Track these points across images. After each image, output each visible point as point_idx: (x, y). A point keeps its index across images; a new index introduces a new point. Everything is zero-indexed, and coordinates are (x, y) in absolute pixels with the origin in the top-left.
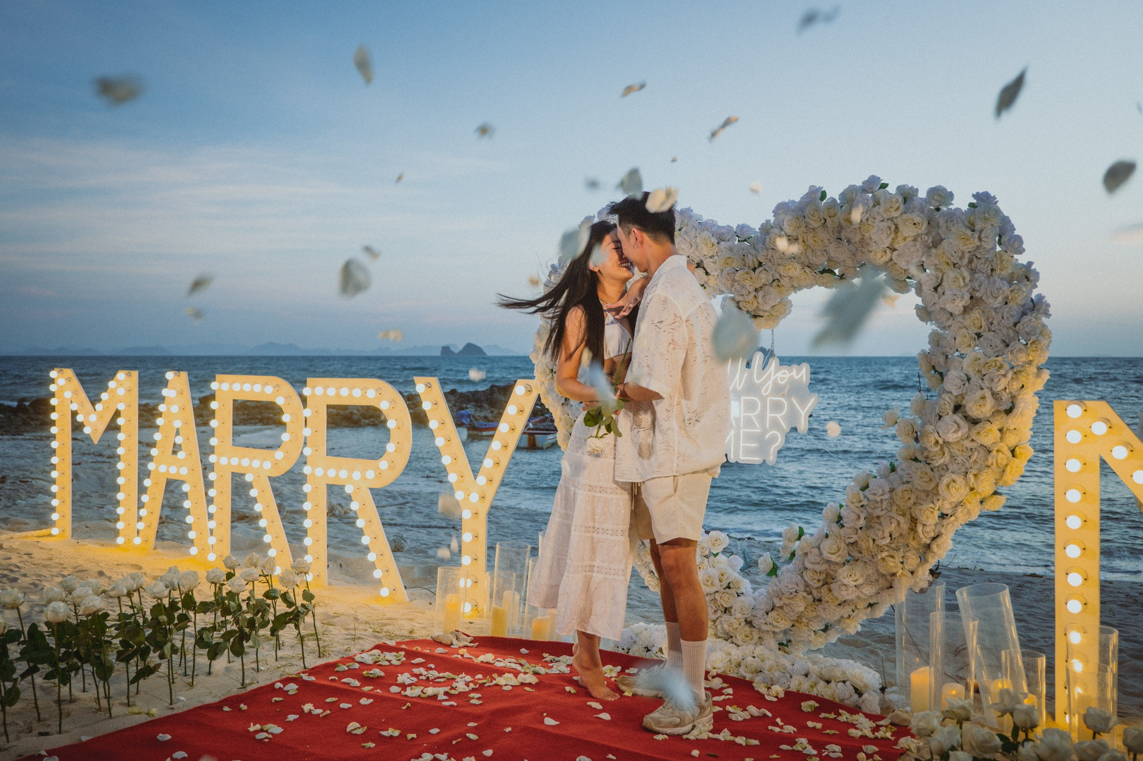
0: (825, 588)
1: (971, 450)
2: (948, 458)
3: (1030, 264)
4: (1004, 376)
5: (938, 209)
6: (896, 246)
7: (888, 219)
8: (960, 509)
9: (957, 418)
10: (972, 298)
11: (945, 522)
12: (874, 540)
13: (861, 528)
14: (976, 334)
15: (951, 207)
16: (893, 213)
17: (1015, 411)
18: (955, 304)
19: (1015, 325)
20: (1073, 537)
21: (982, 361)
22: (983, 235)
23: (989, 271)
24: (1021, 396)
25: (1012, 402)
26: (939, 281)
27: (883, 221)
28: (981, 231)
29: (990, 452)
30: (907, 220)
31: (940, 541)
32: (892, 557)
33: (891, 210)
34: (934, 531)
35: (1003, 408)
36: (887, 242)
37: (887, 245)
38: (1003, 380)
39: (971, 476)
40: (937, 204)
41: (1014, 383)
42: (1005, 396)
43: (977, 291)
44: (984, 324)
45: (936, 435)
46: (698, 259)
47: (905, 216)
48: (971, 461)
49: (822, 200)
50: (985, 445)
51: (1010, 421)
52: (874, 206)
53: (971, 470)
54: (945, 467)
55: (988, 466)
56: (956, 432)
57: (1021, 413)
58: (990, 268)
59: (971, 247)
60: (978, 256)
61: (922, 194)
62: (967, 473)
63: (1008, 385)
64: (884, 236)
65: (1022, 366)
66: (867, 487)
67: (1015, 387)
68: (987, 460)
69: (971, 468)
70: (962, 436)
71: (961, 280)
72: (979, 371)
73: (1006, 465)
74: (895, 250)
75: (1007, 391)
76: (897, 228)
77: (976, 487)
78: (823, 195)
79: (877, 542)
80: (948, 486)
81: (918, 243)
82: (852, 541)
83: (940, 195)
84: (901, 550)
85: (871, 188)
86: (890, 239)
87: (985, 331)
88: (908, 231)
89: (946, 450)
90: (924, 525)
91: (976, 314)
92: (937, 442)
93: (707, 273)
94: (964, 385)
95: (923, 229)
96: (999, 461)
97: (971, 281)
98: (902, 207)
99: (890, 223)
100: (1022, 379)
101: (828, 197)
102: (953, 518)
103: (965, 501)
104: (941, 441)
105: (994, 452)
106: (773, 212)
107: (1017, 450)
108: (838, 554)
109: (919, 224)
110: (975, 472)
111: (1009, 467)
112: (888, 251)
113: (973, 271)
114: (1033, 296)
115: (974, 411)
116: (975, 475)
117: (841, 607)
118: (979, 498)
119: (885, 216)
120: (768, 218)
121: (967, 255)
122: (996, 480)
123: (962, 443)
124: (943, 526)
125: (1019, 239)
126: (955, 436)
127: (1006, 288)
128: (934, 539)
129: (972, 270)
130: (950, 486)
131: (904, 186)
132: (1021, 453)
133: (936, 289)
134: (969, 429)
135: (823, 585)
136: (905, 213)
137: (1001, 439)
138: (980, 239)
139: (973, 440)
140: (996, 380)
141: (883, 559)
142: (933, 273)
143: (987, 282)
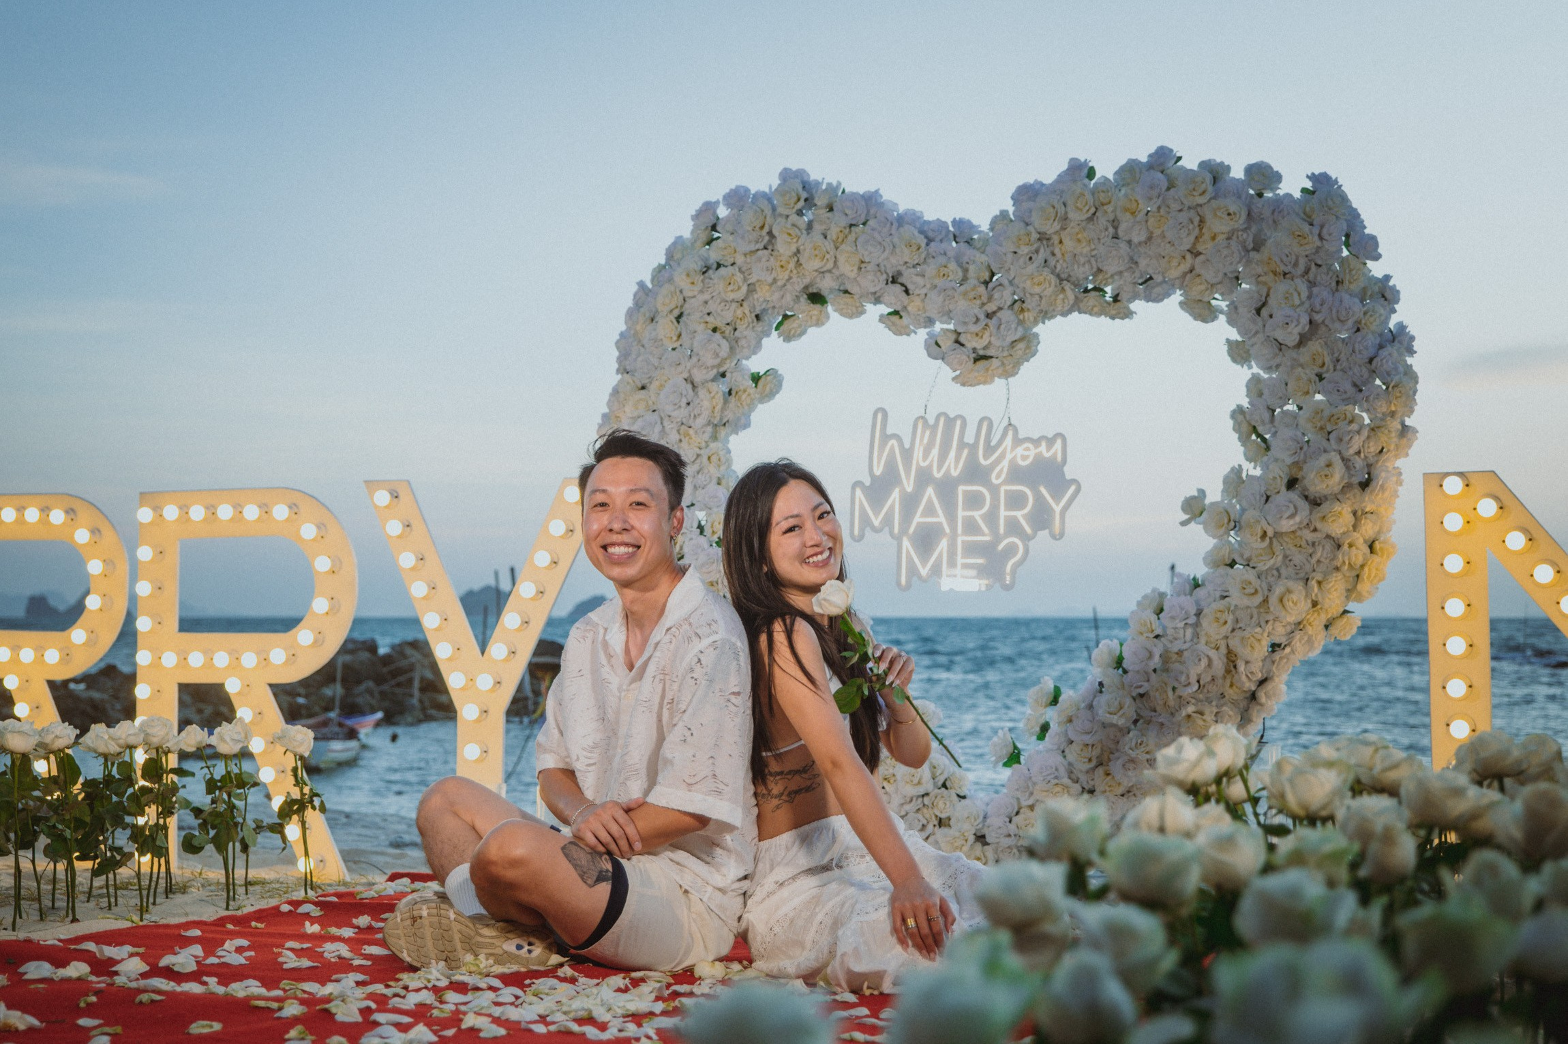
0: (1100, 770)
1: (1313, 544)
2: (1280, 558)
3: (1387, 278)
4: (1358, 432)
5: (1260, 195)
6: (1200, 248)
7: (1189, 208)
8: (1298, 635)
9: (1294, 496)
10: (1311, 322)
11: (1277, 656)
12: (1174, 689)
13: (1155, 671)
14: (1317, 375)
15: (1278, 192)
16: (1197, 198)
17: (1373, 484)
18: (1289, 330)
19: (1371, 361)
20: (1455, 668)
21: (1327, 413)
22: (1325, 231)
23: (1334, 284)
24: (1380, 463)
25: (1369, 474)
26: (1263, 299)
27: (1181, 211)
28: (1322, 227)
29: (1339, 546)
30: (1219, 208)
31: (1269, 686)
32: (1202, 713)
33: (1195, 193)
34: (1261, 671)
35: (1355, 480)
36: (1187, 243)
37: (1188, 247)
38: (1356, 438)
39: (1313, 583)
40: (1260, 187)
41: (1371, 444)
42: (1359, 463)
43: (1317, 312)
44: (1327, 360)
45: (1264, 523)
46: (894, 269)
47: (1214, 203)
48: (1314, 560)
49: (1091, 180)
50: (1333, 535)
51: (1367, 499)
52: (1168, 189)
53: (1314, 574)
54: (1275, 573)
55: (1337, 569)
56: (1292, 516)
57: (1382, 486)
58: (1335, 279)
59: (1309, 249)
60: (1319, 262)
61: (1238, 173)
62: (1307, 579)
63: (1363, 446)
64: (1184, 233)
65: (1382, 420)
66: (1161, 610)
67: (1372, 449)
68: (1334, 558)
69: (1314, 571)
70: (1301, 523)
71: (1296, 295)
72: (1321, 428)
73: (1362, 566)
74: (1198, 254)
75: (1362, 455)
76: (1202, 221)
77: (1320, 600)
78: (1091, 173)
79: (1178, 692)
80: (1281, 600)
81: (1233, 243)
82: (1141, 691)
83: (1262, 175)
84: (1214, 703)
85: (1162, 164)
86: (1192, 238)
87: (1327, 371)
88: (1220, 226)
89: (1277, 547)
90: (1247, 662)
91: (1315, 346)
92: (1265, 534)
93: (907, 292)
94: (1301, 449)
95: (1241, 221)
96: (1353, 559)
97: (1309, 297)
98: (1210, 188)
99: (1192, 213)
100: (1383, 439)
101: (1098, 175)
102: (1288, 650)
103: (1305, 622)
104: (1270, 533)
105: (1346, 547)
106: (1012, 198)
107: (1377, 546)
108: (1121, 712)
109: (1235, 214)
110: (1319, 577)
111: (1366, 569)
112: (1188, 256)
113: (1312, 284)
114: (1391, 325)
115: (1317, 486)
116: (1319, 583)
117: (1125, 799)
118: (1323, 618)
119: (1185, 202)
120: (1006, 208)
121: (1302, 263)
122: (1348, 590)
123: (1299, 533)
124: (1273, 662)
125: (1373, 240)
126: (1291, 522)
127: (1357, 308)
128: (1262, 682)
129: (1310, 282)
130: (1285, 600)
131: (1210, 160)
132: (1381, 549)
133: (1258, 311)
134: (1311, 513)
135: (1097, 767)
136: (1214, 198)
137: (1355, 527)
138: (1321, 238)
139: (1315, 530)
140: (1346, 439)
141: (1189, 716)
142: (1254, 288)
143: (1331, 299)
